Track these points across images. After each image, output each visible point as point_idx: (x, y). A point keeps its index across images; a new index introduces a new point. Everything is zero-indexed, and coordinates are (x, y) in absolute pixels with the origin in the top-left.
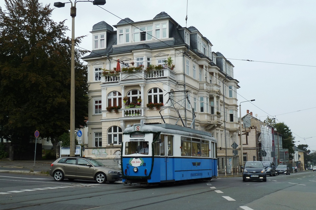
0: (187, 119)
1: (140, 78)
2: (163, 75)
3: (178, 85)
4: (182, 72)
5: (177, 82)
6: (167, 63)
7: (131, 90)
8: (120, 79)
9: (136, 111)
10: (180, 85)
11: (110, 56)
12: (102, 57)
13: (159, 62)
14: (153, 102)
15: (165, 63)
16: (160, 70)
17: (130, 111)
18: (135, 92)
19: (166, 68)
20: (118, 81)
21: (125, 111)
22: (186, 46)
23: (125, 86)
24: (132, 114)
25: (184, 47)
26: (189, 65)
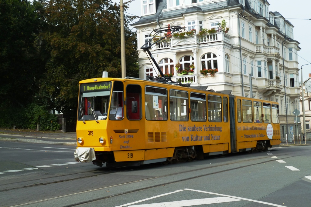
0: (244, 85)
1: (192, 43)
2: (217, 39)
3: (233, 49)
4: (237, 35)
5: (232, 46)
6: (221, 26)
7: (183, 56)
8: (172, 45)
9: (189, 78)
10: (235, 49)
11: (160, 21)
12: (152, 23)
13: (213, 25)
14: (207, 68)
15: (218, 26)
16: (214, 34)
17: (183, 78)
18: (187, 58)
19: (219, 31)
20: (169, 47)
21: (177, 79)
22: (241, 6)
23: (176, 52)
24: (185, 81)
25: (239, 7)
26: (245, 27)
